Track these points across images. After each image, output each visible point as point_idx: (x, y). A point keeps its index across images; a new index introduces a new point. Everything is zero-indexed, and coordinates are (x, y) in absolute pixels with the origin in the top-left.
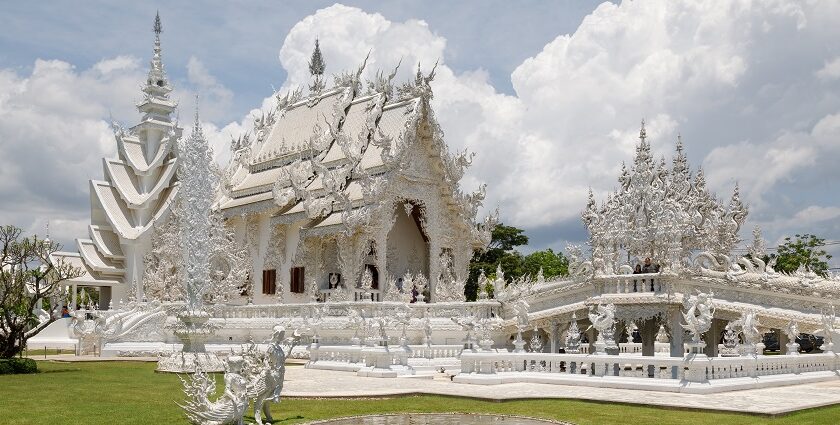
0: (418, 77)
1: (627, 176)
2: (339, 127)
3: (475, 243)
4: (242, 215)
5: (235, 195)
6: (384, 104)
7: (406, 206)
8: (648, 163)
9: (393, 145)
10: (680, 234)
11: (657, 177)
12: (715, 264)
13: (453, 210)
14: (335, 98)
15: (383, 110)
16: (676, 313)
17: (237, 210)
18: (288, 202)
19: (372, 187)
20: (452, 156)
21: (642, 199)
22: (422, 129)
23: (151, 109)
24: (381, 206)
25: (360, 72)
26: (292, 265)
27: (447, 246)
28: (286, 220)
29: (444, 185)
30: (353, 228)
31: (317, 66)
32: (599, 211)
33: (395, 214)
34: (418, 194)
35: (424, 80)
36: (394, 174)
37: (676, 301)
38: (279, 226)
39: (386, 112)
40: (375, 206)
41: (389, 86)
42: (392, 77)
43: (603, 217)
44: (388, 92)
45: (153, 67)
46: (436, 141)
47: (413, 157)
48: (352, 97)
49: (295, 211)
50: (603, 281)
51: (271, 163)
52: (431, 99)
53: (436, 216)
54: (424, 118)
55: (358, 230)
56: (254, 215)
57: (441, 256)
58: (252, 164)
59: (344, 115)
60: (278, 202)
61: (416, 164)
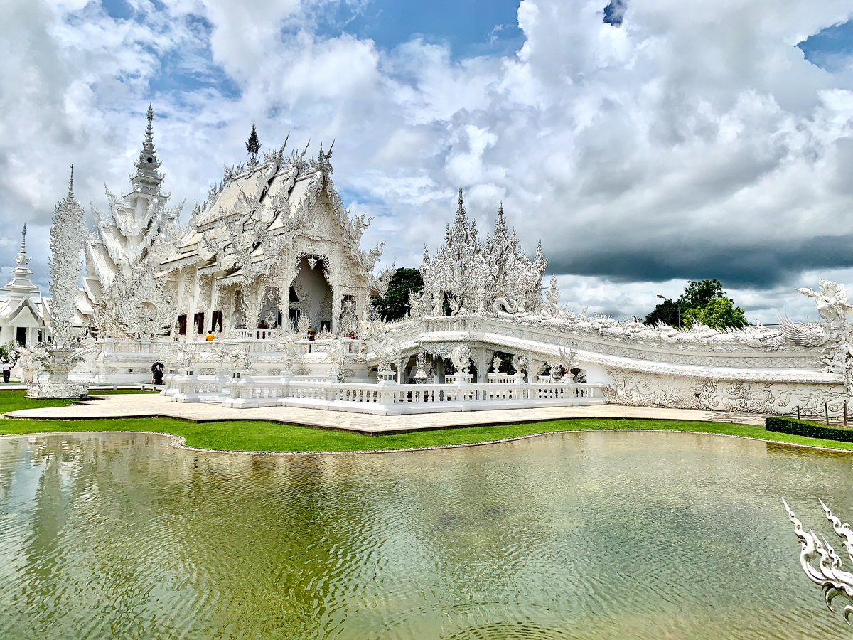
0: (321, 155)
1: (449, 236)
2: (263, 195)
3: (372, 291)
4: (180, 267)
5: (182, 251)
6: (297, 176)
7: (309, 260)
8: (463, 224)
9: (293, 210)
10: (484, 283)
11: (469, 236)
12: (508, 308)
13: (354, 265)
14: (263, 171)
15: (295, 182)
16: (481, 349)
17: (176, 263)
18: (211, 257)
19: (271, 245)
20: (350, 220)
21: (459, 254)
22: (324, 197)
23: (142, 181)
24: (280, 260)
25: (281, 151)
26: (213, 309)
27: (348, 294)
28: (208, 271)
29: (344, 244)
30: (252, 278)
31: (253, 145)
32: (431, 264)
33: (298, 267)
34: (322, 250)
35: (324, 157)
36: (293, 233)
37: (476, 339)
38: (204, 277)
39: (297, 183)
40: (274, 260)
41: (301, 163)
42: (303, 155)
43: (434, 269)
44: (300, 167)
45: (145, 147)
46: (334, 207)
47: (316, 221)
48: (275, 170)
49: (215, 263)
50: (428, 322)
51: (211, 225)
52: (330, 173)
53: (338, 269)
54: (323, 188)
55: (258, 279)
56: (189, 267)
57: (343, 302)
58: (199, 225)
59: (267, 186)
60: (201, 256)
61: (319, 226)
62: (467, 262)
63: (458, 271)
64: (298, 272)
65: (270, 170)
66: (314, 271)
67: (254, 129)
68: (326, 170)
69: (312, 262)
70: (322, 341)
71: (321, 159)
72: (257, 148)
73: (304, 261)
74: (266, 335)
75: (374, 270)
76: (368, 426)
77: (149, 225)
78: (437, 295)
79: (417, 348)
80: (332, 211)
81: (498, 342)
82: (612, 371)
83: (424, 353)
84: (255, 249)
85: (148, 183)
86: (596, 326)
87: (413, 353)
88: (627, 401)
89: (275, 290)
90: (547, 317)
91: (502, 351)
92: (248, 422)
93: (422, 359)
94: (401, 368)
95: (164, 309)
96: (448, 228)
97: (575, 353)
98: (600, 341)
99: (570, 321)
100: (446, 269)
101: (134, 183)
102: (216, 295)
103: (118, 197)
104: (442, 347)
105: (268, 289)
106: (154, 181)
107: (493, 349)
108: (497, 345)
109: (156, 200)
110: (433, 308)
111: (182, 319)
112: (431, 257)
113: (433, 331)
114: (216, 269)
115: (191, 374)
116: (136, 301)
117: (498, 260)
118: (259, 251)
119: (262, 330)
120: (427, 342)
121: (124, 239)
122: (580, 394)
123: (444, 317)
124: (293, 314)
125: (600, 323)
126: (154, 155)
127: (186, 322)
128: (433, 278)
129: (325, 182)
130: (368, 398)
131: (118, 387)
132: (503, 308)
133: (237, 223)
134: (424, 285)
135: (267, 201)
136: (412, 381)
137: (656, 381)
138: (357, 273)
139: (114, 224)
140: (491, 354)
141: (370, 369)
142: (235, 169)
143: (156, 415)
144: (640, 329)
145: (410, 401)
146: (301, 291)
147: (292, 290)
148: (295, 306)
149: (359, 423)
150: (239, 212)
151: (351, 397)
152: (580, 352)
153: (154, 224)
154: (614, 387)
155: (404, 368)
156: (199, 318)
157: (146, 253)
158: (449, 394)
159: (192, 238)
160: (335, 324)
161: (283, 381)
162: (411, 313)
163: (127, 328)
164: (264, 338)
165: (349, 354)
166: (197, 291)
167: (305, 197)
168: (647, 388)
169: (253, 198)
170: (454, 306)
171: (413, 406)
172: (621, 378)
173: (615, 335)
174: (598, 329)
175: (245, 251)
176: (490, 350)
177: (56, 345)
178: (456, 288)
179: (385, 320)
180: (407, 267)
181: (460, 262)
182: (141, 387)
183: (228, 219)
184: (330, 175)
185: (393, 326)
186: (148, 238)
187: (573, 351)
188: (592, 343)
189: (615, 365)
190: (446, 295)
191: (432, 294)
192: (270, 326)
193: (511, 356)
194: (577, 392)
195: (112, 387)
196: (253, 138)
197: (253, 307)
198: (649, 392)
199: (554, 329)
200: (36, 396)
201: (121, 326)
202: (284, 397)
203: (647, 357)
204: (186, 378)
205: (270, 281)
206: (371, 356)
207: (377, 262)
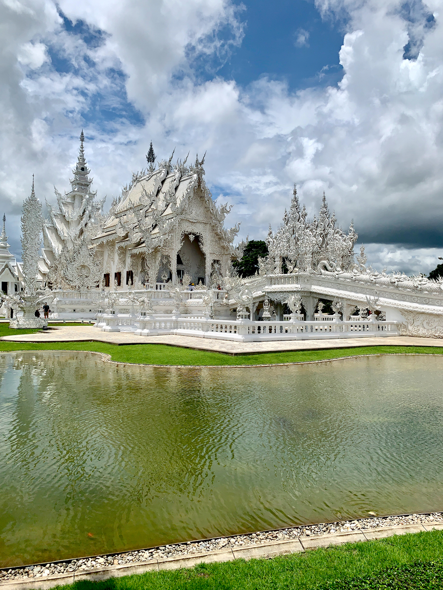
0: (197, 162)
1: (287, 217)
2: (158, 192)
3: (232, 257)
4: (104, 242)
5: (105, 230)
6: (181, 178)
7: (190, 236)
8: (297, 209)
9: (178, 202)
10: (311, 250)
11: (301, 217)
12: (329, 268)
13: (220, 239)
14: (158, 175)
15: (180, 182)
16: (309, 297)
17: (102, 239)
18: (125, 234)
19: (164, 226)
20: (217, 208)
21: (294, 230)
22: (199, 192)
23: (78, 184)
24: (170, 236)
25: (170, 161)
26: (127, 269)
27: (216, 259)
28: (123, 244)
29: (213, 224)
30: (152, 249)
31: (151, 157)
32: (274, 237)
33: (182, 241)
34: (198, 229)
35: (199, 164)
36: (179, 218)
37: (306, 290)
38: (120, 248)
39: (181, 183)
40: (166, 236)
41: (183, 168)
42: (184, 163)
43: (275, 241)
44: (183, 172)
45: (79, 160)
46: (206, 199)
47: (194, 209)
48: (166, 174)
49: (128, 239)
50: (271, 278)
51: (124, 212)
52: (203, 175)
53: (209, 242)
54: (199, 186)
55: (156, 250)
56: (110, 241)
57: (212, 265)
58: (116, 213)
59: (161, 185)
60: (118, 234)
61: (196, 212)
62: (300, 235)
63: (293, 241)
64: (182, 244)
65: (163, 174)
66: (193, 243)
67: (151, 146)
68: (200, 173)
69: (192, 237)
70: (199, 291)
71: (197, 166)
72: (154, 159)
73: (186, 236)
74: (162, 287)
75: (233, 242)
76: (231, 349)
77: (83, 213)
78: (277, 259)
79: (264, 296)
80: (204, 201)
81: (321, 292)
82: (404, 312)
83: (268, 300)
84: (153, 229)
85: (82, 185)
86: (393, 281)
87: (261, 300)
88: (415, 334)
89: (168, 257)
90: (357, 274)
91: (324, 298)
92: (151, 345)
93: (267, 304)
94: (253, 309)
95: (95, 270)
96: (286, 212)
97: (377, 300)
98: (397, 291)
99: (374, 277)
100: (284, 240)
101: (73, 185)
102: (129, 260)
103: (63, 195)
104: (281, 296)
105: (162, 256)
106: (86, 183)
107: (318, 297)
108: (321, 294)
109: (87, 196)
110: (275, 268)
111: (107, 276)
112: (273, 232)
113: (275, 284)
114: (128, 243)
115: (114, 313)
116: (76, 264)
117: (322, 234)
118: (157, 230)
119: (159, 284)
120: (271, 292)
121: (67, 223)
122: (381, 328)
123: (282, 275)
124: (179, 273)
125: (397, 278)
126: (85, 165)
127: (109, 278)
128: (275, 248)
129: (199, 181)
130: (230, 330)
131: (66, 321)
132: (325, 268)
133: (141, 211)
134: (268, 252)
135: (161, 195)
136: (261, 319)
137: (436, 319)
138: (222, 245)
139: (61, 213)
140: (316, 301)
141: (232, 310)
142: (139, 174)
143: (92, 340)
144: (425, 283)
145: (259, 332)
146: (184, 258)
147: (178, 256)
148: (181, 267)
149: (225, 347)
150: (143, 203)
151: (219, 329)
152: (381, 299)
153: (87, 212)
154: (406, 324)
155: (255, 309)
156: (118, 275)
157: (82, 232)
158: (287, 328)
159: (111, 222)
160: (207, 279)
161: (174, 318)
162: (260, 272)
163: (71, 282)
164: (160, 289)
165: (217, 300)
166: (116, 258)
167: (186, 192)
168: (430, 325)
169: (152, 194)
170: (290, 267)
171: (261, 336)
172: (411, 317)
173: (407, 287)
174: (395, 283)
175: (147, 230)
176: (316, 298)
177: (27, 294)
178: (291, 254)
179: (241, 276)
180: (256, 240)
181: (294, 235)
182: (81, 322)
183: (135, 208)
184: (203, 176)
185: (246, 281)
186: (83, 222)
187: (376, 298)
188: (390, 293)
189: (407, 308)
190: (284, 259)
191: (274, 259)
192: (164, 281)
193: (331, 302)
194: (379, 327)
195: (63, 321)
196: (151, 152)
197: (153, 268)
198: (431, 328)
199: (362, 283)
200: (15, 327)
201: (67, 281)
202: (174, 328)
203: (430, 303)
204: (110, 316)
205: (164, 250)
206: (232, 301)
207: (235, 237)
